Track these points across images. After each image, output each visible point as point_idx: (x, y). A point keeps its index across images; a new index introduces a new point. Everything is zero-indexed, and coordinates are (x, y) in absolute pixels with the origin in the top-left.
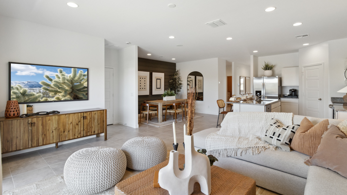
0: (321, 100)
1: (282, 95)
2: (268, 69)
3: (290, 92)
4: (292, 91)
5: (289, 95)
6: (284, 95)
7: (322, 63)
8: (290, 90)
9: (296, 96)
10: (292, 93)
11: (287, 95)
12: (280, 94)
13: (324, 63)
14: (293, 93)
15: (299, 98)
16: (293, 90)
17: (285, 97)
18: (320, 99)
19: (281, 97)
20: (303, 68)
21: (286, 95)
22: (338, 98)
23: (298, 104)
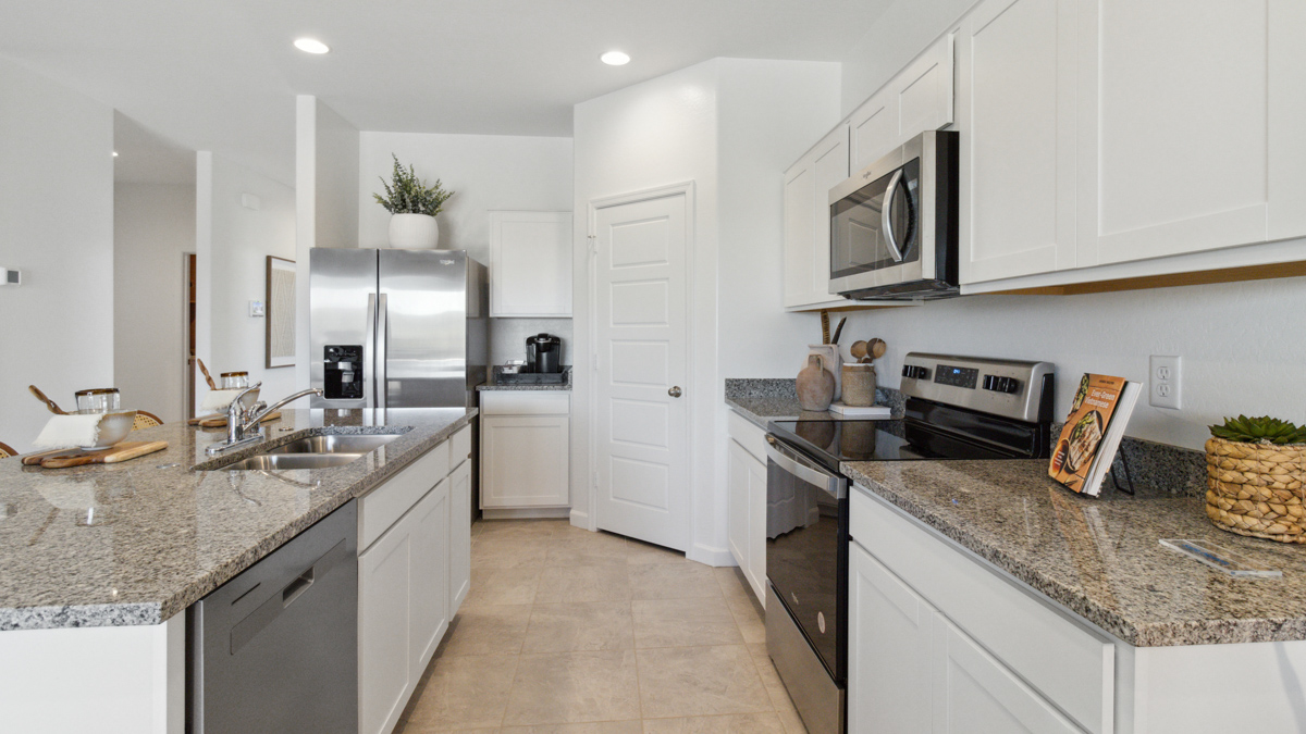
0: (678, 395)
1: (490, 371)
2: (415, 203)
3: (529, 353)
4: (538, 345)
5: (523, 370)
6: (501, 368)
7: (687, 184)
8: (530, 341)
9: (558, 376)
10: (539, 358)
11: (515, 371)
12: (477, 362)
13: (694, 181)
14: (544, 355)
15: (571, 386)
16: (542, 341)
17: (503, 380)
18: (676, 393)
19: (484, 382)
20: (595, 212)
21: (510, 367)
22: (753, 380)
23: (565, 421)
